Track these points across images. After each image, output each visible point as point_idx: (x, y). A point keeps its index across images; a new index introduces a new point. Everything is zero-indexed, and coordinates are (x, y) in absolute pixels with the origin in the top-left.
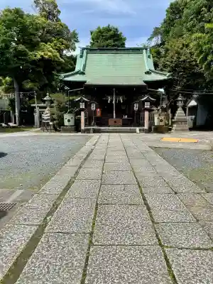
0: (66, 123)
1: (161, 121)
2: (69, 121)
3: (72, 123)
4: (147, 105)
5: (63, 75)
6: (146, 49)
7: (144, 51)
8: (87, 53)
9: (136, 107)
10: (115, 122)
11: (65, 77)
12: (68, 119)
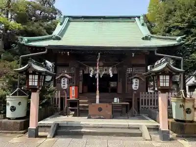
0: (9, 114)
1: (188, 111)
2: (13, 109)
4: (164, 81)
6: (139, 17)
7: (136, 19)
9: (135, 85)
10: (100, 109)
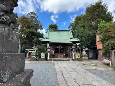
0: (42, 57)
1: (79, 56)
2: (43, 56)
3: (44, 57)
4: (74, 50)
5: (40, 39)
8: (49, 31)
9: (68, 51)
10: (60, 56)
11: (41, 39)
12: (43, 55)
